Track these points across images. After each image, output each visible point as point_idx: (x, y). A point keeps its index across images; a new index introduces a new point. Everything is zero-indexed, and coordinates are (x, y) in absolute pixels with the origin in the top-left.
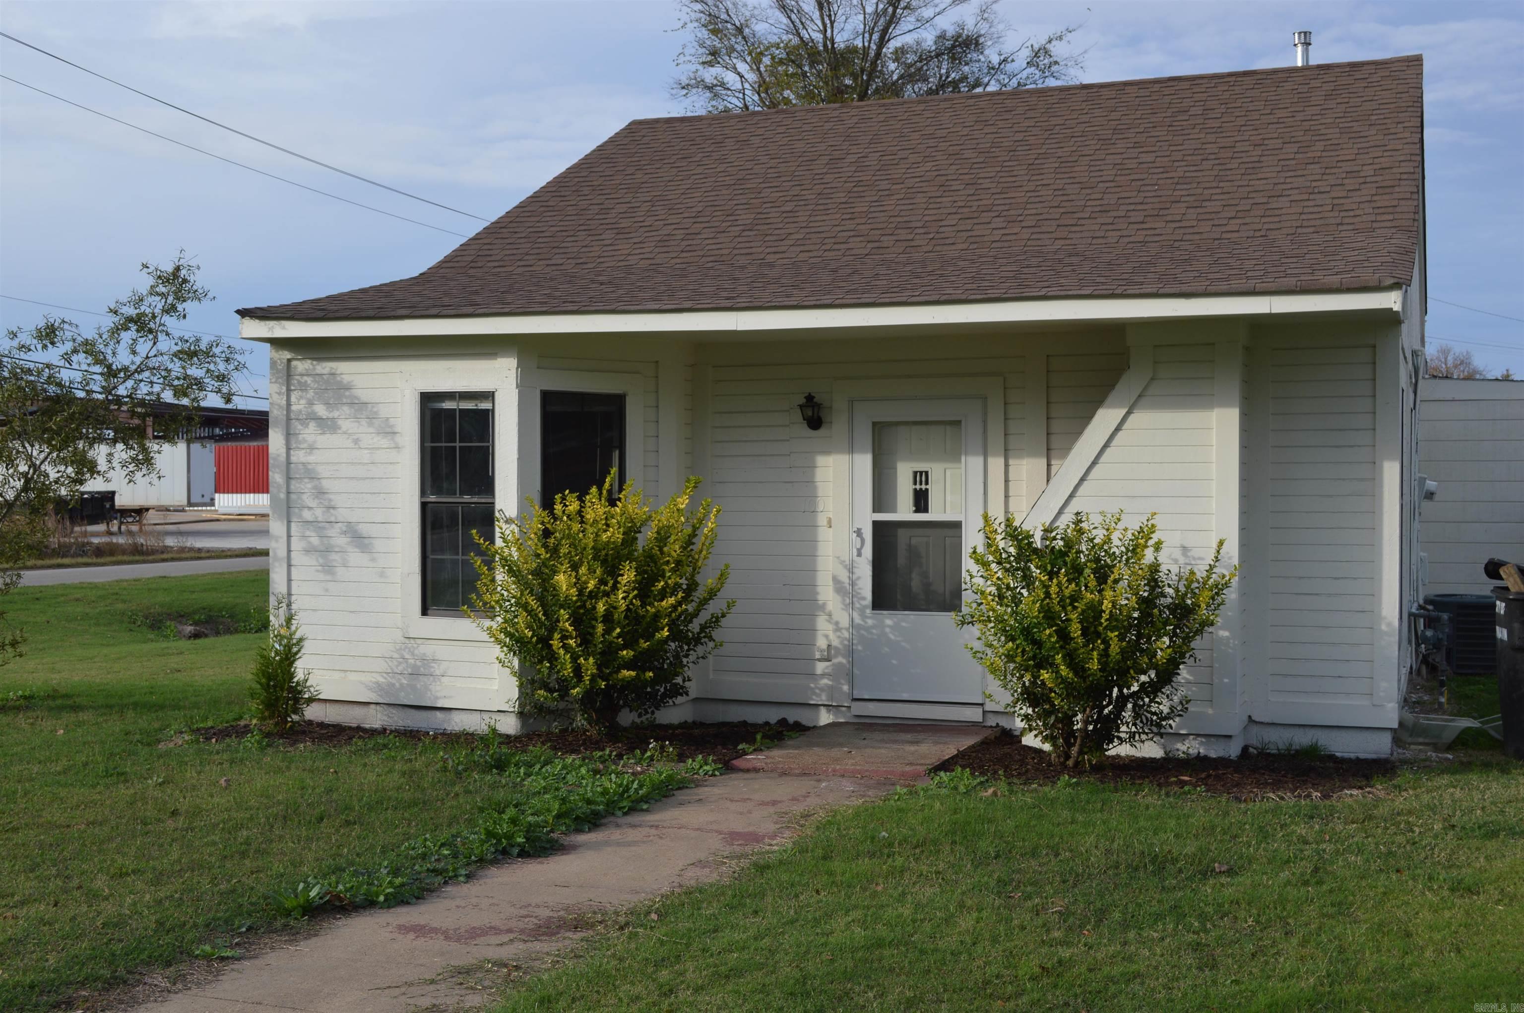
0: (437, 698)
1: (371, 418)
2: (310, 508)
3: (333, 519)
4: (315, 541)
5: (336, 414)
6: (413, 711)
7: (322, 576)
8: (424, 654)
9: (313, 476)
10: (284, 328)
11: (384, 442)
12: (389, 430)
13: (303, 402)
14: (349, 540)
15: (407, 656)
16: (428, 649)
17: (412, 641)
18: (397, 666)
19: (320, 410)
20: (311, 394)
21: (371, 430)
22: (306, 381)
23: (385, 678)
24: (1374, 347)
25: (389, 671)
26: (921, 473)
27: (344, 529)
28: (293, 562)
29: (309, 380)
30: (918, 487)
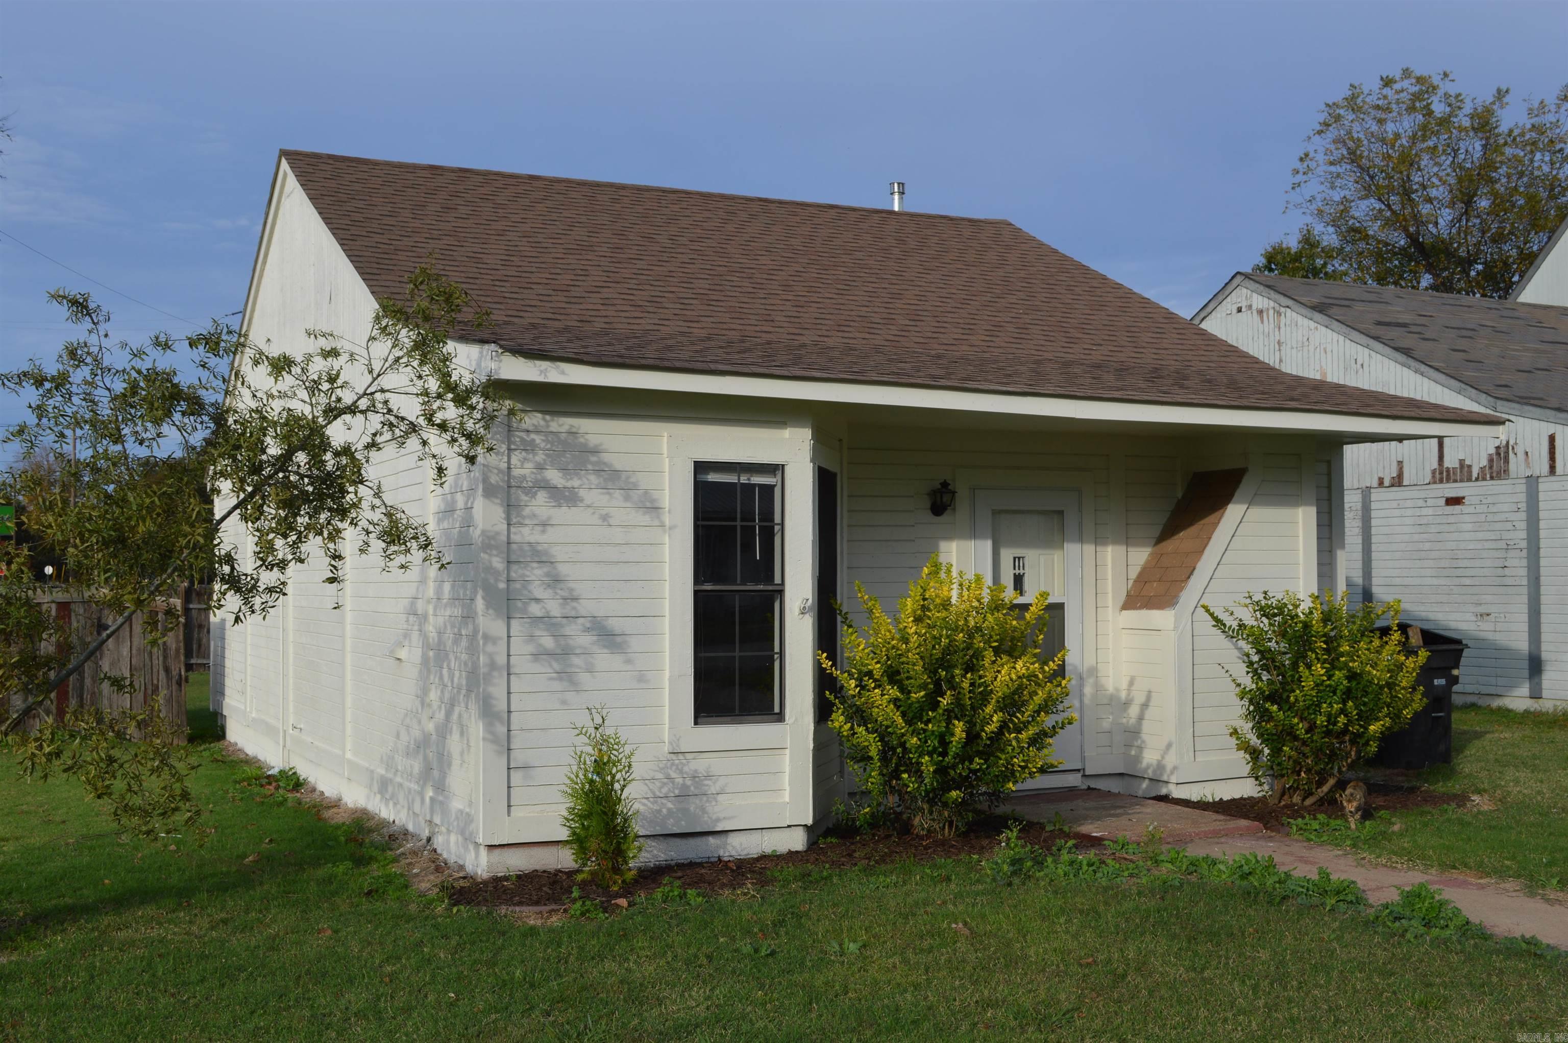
0: (718, 820)
1: (628, 489)
2: (537, 600)
3: (573, 614)
4: (548, 642)
5: (576, 483)
6: (678, 841)
7: (557, 685)
8: (696, 771)
9: (544, 559)
10: (563, 373)
11: (645, 519)
12: (648, 505)
13: (529, 465)
14: (595, 638)
15: (673, 775)
16: (700, 765)
17: (681, 757)
18: (661, 788)
19: (554, 476)
20: (540, 457)
21: (628, 505)
22: (533, 440)
23: (644, 805)
24: (1329, 462)
25: (650, 795)
26: (1019, 558)
27: (588, 625)
28: (512, 670)
29: (538, 439)
30: (1017, 572)
